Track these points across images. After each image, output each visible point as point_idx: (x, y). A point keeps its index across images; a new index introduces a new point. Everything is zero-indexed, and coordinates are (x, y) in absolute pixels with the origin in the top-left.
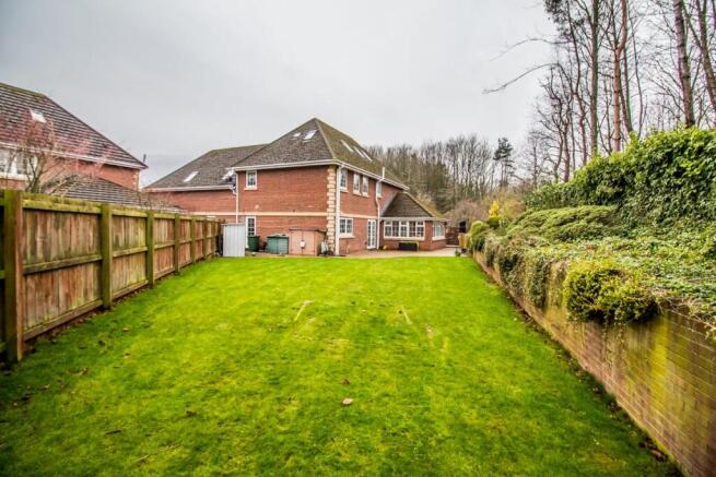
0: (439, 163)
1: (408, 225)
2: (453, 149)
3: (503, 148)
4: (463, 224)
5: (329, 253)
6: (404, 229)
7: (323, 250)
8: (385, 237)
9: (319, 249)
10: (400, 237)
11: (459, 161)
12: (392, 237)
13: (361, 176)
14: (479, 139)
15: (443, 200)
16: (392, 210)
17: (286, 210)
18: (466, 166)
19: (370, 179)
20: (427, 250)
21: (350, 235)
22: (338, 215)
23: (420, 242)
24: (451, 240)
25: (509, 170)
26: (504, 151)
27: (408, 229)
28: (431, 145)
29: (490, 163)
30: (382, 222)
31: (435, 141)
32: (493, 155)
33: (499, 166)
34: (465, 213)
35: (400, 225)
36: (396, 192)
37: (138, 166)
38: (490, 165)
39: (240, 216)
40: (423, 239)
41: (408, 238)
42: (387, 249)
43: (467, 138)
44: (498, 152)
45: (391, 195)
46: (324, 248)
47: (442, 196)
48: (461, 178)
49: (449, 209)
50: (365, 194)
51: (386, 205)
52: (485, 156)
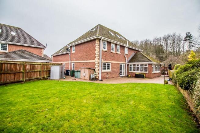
0: (160, 44)
1: (140, 66)
2: (166, 39)
3: (188, 36)
4: (170, 65)
5: (95, 79)
6: (138, 68)
7: (91, 77)
8: (129, 71)
9: (90, 77)
10: (136, 71)
11: (169, 43)
12: (133, 71)
13: (116, 45)
14: (177, 34)
15: (162, 57)
16: (133, 60)
17: (82, 60)
18: (172, 44)
19: (121, 46)
20: (150, 78)
21: (109, 70)
22: (100, 61)
23: (145, 74)
24: (163, 73)
25: (191, 44)
26: (188, 37)
27: (140, 68)
28: (157, 38)
29: (183, 42)
30: (128, 65)
31: (158, 37)
32: (183, 39)
33: (187, 44)
34: (171, 61)
35: (136, 66)
36: (136, 52)
37: (43, 47)
38: (182, 43)
39: (70, 63)
40: (147, 72)
41: (140, 72)
42: (130, 77)
43: (172, 34)
44: (186, 38)
45: (133, 53)
46: (92, 76)
47: (161, 56)
48: (169, 50)
49: (165, 60)
50: (119, 52)
51: (130, 58)
52: (180, 40)
